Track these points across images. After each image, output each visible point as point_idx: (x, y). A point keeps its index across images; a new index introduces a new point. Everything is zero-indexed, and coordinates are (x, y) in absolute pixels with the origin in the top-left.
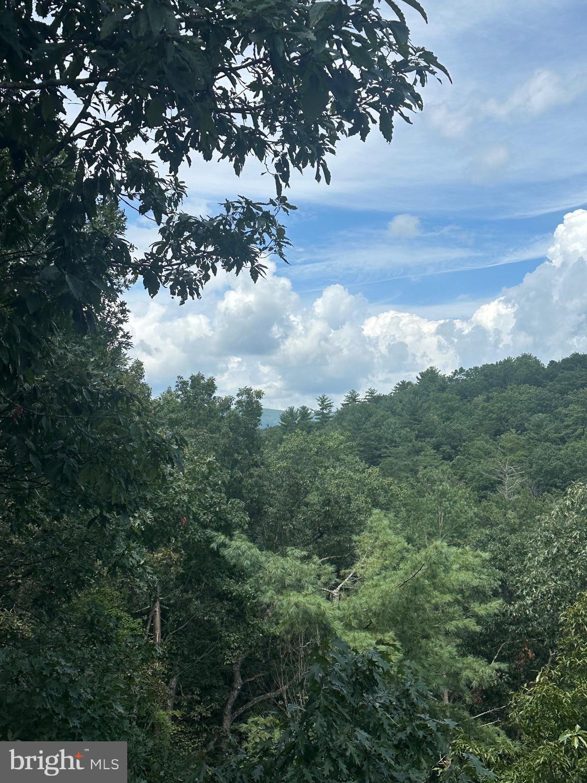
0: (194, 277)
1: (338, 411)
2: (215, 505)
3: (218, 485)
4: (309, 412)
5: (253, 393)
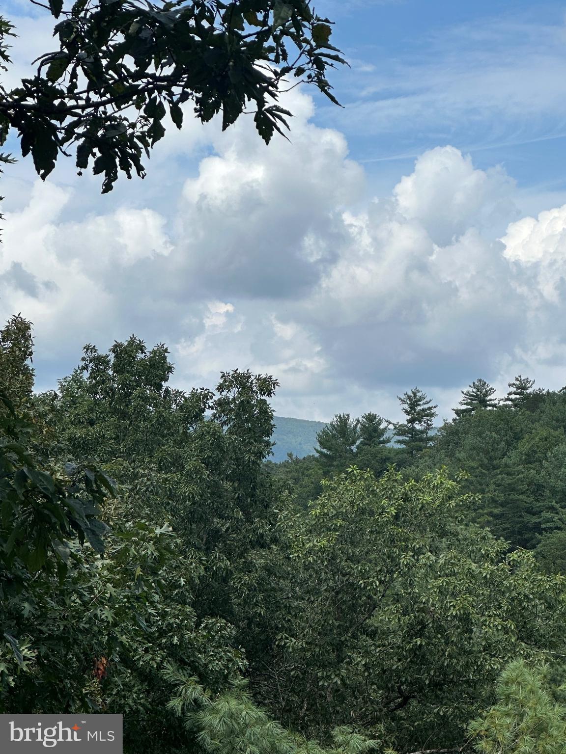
0: (130, 131)
1: (446, 427)
2: (170, 631)
3: (179, 586)
4: (382, 427)
5: (254, 382)
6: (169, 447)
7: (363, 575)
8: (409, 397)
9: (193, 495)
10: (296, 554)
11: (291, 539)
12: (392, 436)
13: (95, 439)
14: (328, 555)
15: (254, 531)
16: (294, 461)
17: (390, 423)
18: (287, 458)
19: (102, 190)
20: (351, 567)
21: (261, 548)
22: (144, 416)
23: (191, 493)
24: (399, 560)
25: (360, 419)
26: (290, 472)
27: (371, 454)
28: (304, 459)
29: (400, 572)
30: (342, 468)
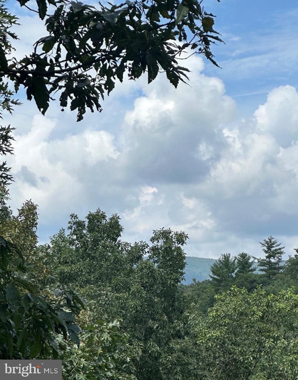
0: (92, 83)
1: (291, 260)
4: (250, 261)
5: (173, 236)
6: (121, 277)
7: (242, 353)
8: (267, 242)
9: (136, 306)
10: (201, 341)
11: (198, 331)
12: (257, 266)
13: (76, 272)
14: (220, 341)
15: (174, 328)
16: (197, 283)
17: (255, 258)
18: (193, 282)
19: (77, 120)
20: (234, 348)
21: (178, 338)
22: (106, 258)
23: (135, 305)
24: (265, 344)
25: (237, 256)
26: (194, 290)
27: (244, 278)
28: (203, 282)
29: (265, 352)
30: (227, 287)
